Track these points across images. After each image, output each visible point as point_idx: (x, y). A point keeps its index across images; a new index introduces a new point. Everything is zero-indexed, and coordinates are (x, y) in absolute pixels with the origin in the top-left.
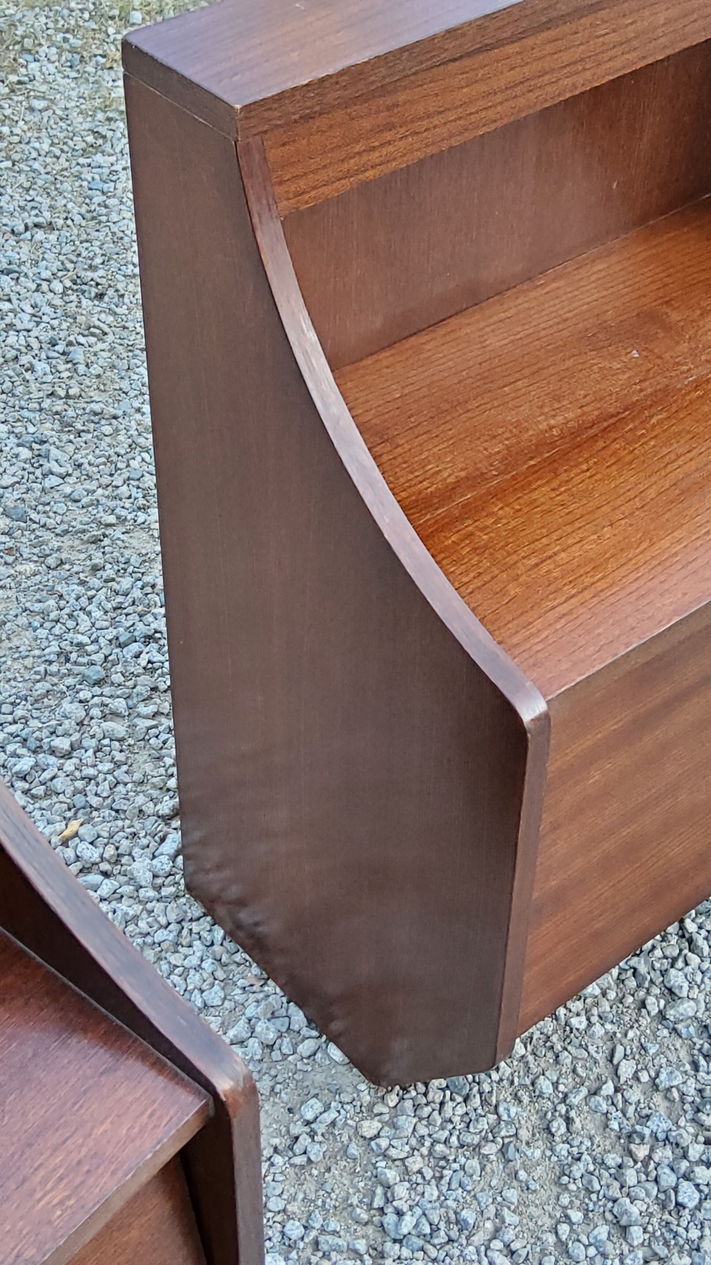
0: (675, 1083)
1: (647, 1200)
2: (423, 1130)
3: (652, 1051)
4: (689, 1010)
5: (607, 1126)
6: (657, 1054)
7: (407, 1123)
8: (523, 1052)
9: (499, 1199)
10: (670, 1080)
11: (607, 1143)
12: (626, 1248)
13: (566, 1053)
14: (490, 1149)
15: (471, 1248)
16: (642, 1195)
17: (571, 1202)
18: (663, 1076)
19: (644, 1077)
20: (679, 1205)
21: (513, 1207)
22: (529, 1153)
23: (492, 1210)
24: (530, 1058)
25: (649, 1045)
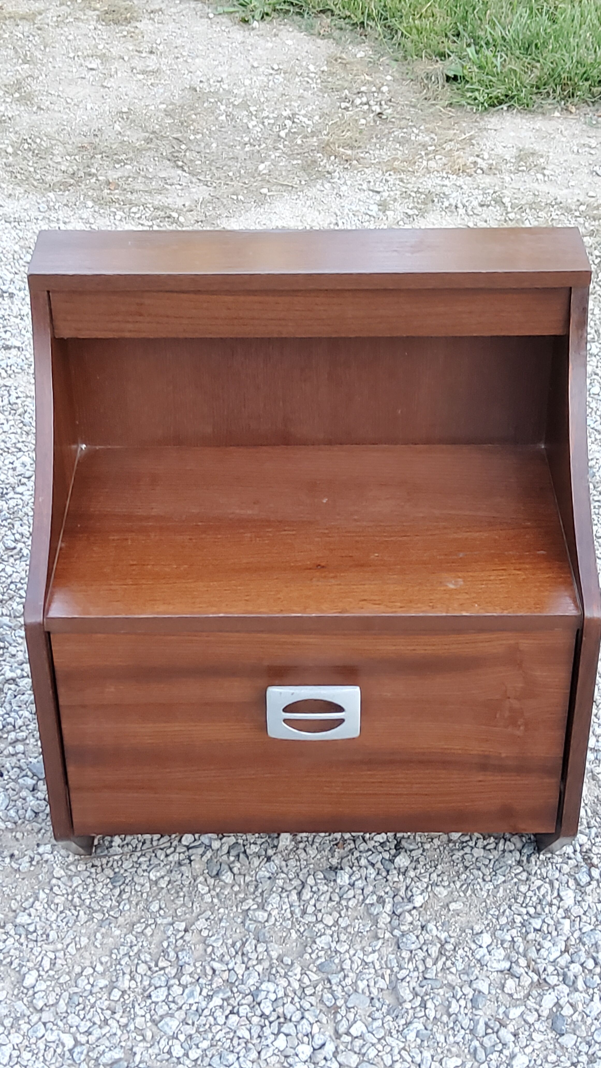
0: (215, 944)
1: (139, 984)
2: (80, 889)
3: (223, 924)
4: (261, 916)
5: (162, 942)
6: (223, 927)
7: (77, 881)
8: (164, 886)
9: (77, 939)
10: (215, 941)
11: (155, 951)
12: (105, 997)
13: (182, 899)
14: (98, 916)
15: (39, 949)
16: (138, 980)
17: (107, 962)
18: (213, 938)
19: (205, 933)
20: (150, 996)
21: (78, 946)
22: (113, 929)
23: (68, 940)
24: (165, 891)
25: (224, 921)
